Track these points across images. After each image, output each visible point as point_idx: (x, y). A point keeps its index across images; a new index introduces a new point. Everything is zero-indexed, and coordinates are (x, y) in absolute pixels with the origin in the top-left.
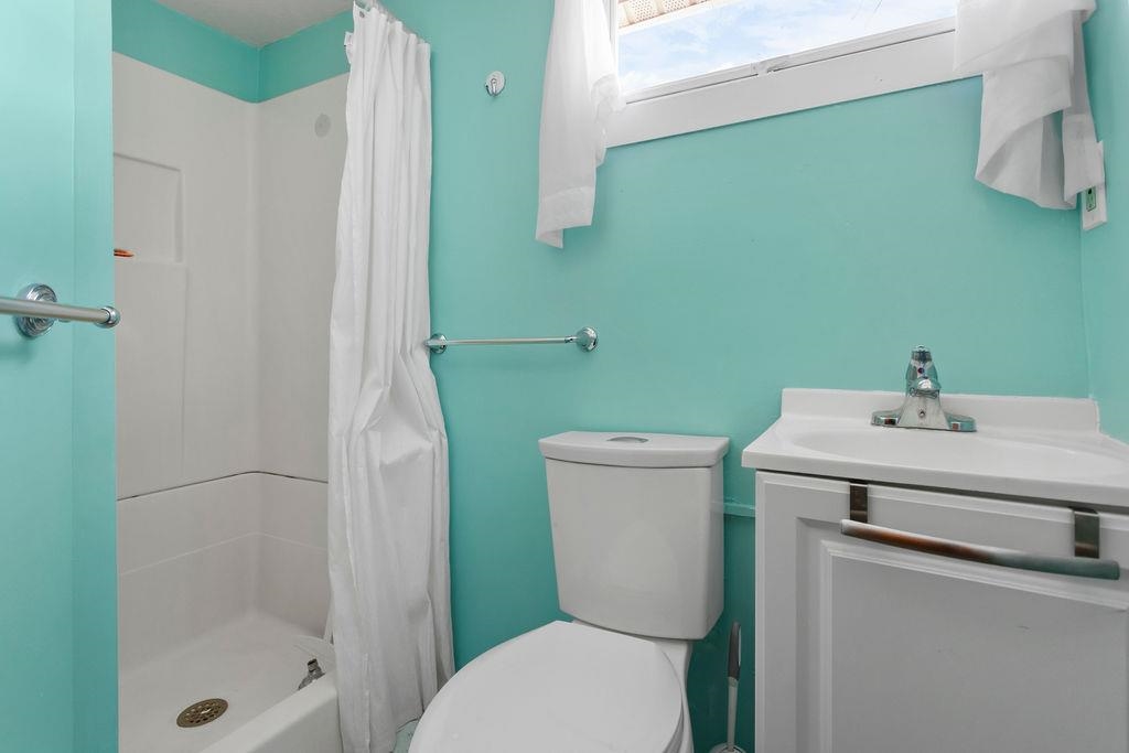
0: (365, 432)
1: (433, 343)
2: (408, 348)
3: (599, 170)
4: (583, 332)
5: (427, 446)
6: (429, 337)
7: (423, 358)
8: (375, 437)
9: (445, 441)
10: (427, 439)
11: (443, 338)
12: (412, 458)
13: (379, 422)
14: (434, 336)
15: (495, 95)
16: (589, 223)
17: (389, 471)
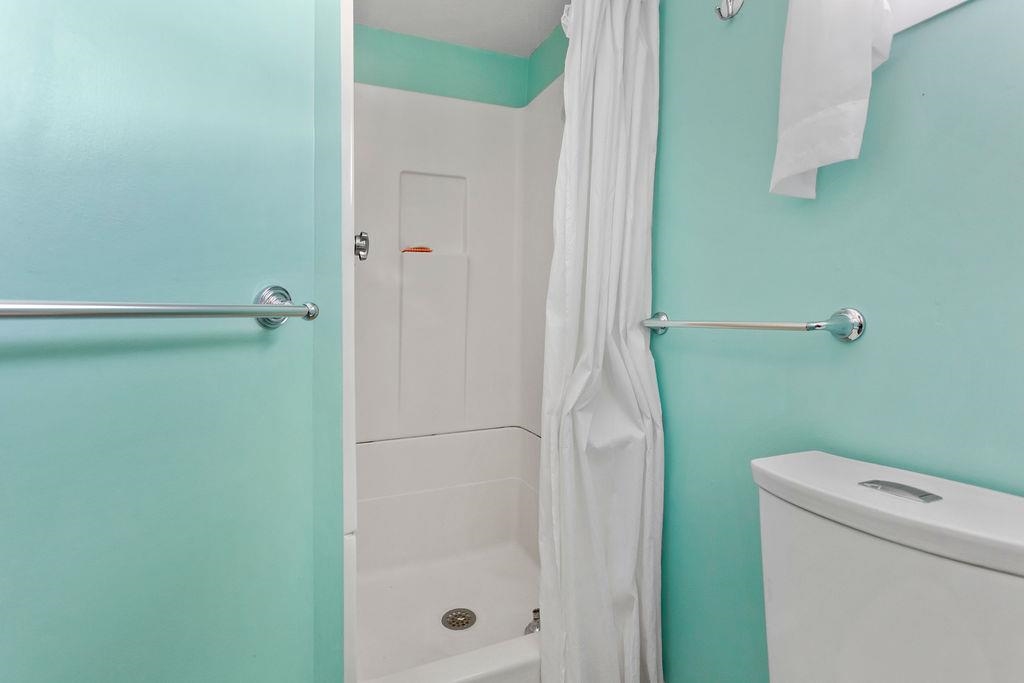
0: (573, 413)
1: (654, 323)
2: (621, 328)
3: (877, 74)
4: (841, 315)
5: (639, 435)
6: (649, 315)
7: (639, 341)
8: (584, 421)
9: (660, 432)
10: (641, 429)
11: (664, 318)
12: (623, 444)
13: (588, 402)
14: (656, 315)
15: (731, 17)
16: (854, 154)
17: (597, 455)
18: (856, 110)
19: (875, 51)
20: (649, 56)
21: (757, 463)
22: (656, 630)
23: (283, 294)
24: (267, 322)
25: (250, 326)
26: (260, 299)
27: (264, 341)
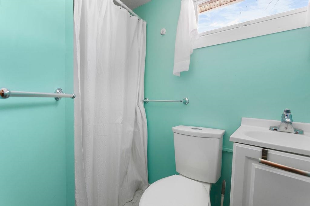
1: (145, 101)
3: (191, 55)
4: (185, 99)
6: (144, 99)
7: (142, 104)
11: (147, 99)
14: (145, 99)
15: (163, 35)
16: (188, 70)
18: (188, 62)
19: (191, 52)
20: (144, 37)
21: (173, 128)
22: (146, 172)
23: (61, 90)
24: (57, 99)
25: (53, 100)
26: (56, 92)
27: (56, 104)
